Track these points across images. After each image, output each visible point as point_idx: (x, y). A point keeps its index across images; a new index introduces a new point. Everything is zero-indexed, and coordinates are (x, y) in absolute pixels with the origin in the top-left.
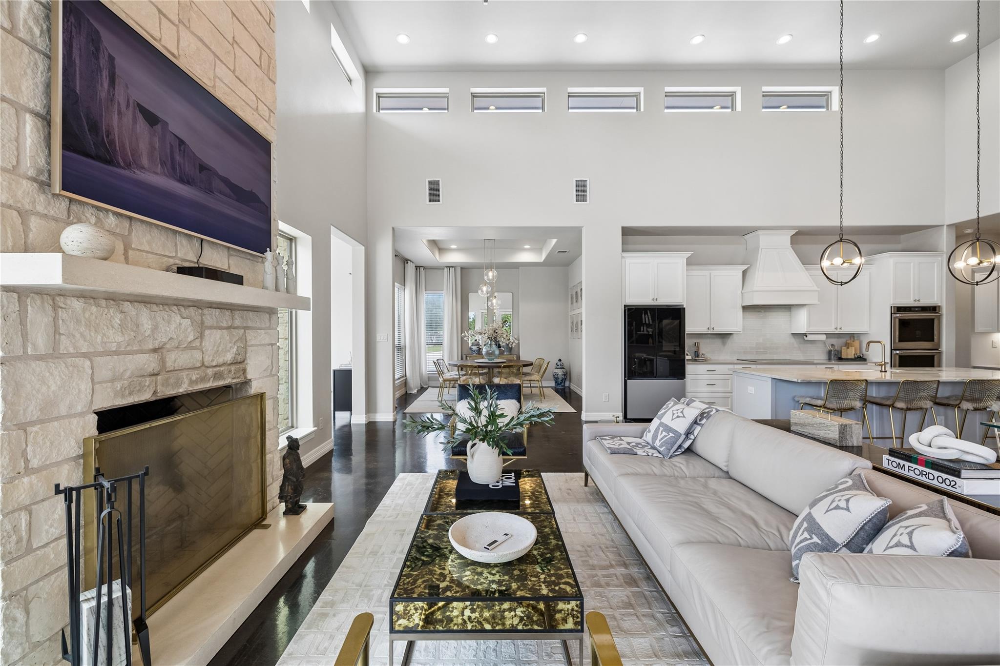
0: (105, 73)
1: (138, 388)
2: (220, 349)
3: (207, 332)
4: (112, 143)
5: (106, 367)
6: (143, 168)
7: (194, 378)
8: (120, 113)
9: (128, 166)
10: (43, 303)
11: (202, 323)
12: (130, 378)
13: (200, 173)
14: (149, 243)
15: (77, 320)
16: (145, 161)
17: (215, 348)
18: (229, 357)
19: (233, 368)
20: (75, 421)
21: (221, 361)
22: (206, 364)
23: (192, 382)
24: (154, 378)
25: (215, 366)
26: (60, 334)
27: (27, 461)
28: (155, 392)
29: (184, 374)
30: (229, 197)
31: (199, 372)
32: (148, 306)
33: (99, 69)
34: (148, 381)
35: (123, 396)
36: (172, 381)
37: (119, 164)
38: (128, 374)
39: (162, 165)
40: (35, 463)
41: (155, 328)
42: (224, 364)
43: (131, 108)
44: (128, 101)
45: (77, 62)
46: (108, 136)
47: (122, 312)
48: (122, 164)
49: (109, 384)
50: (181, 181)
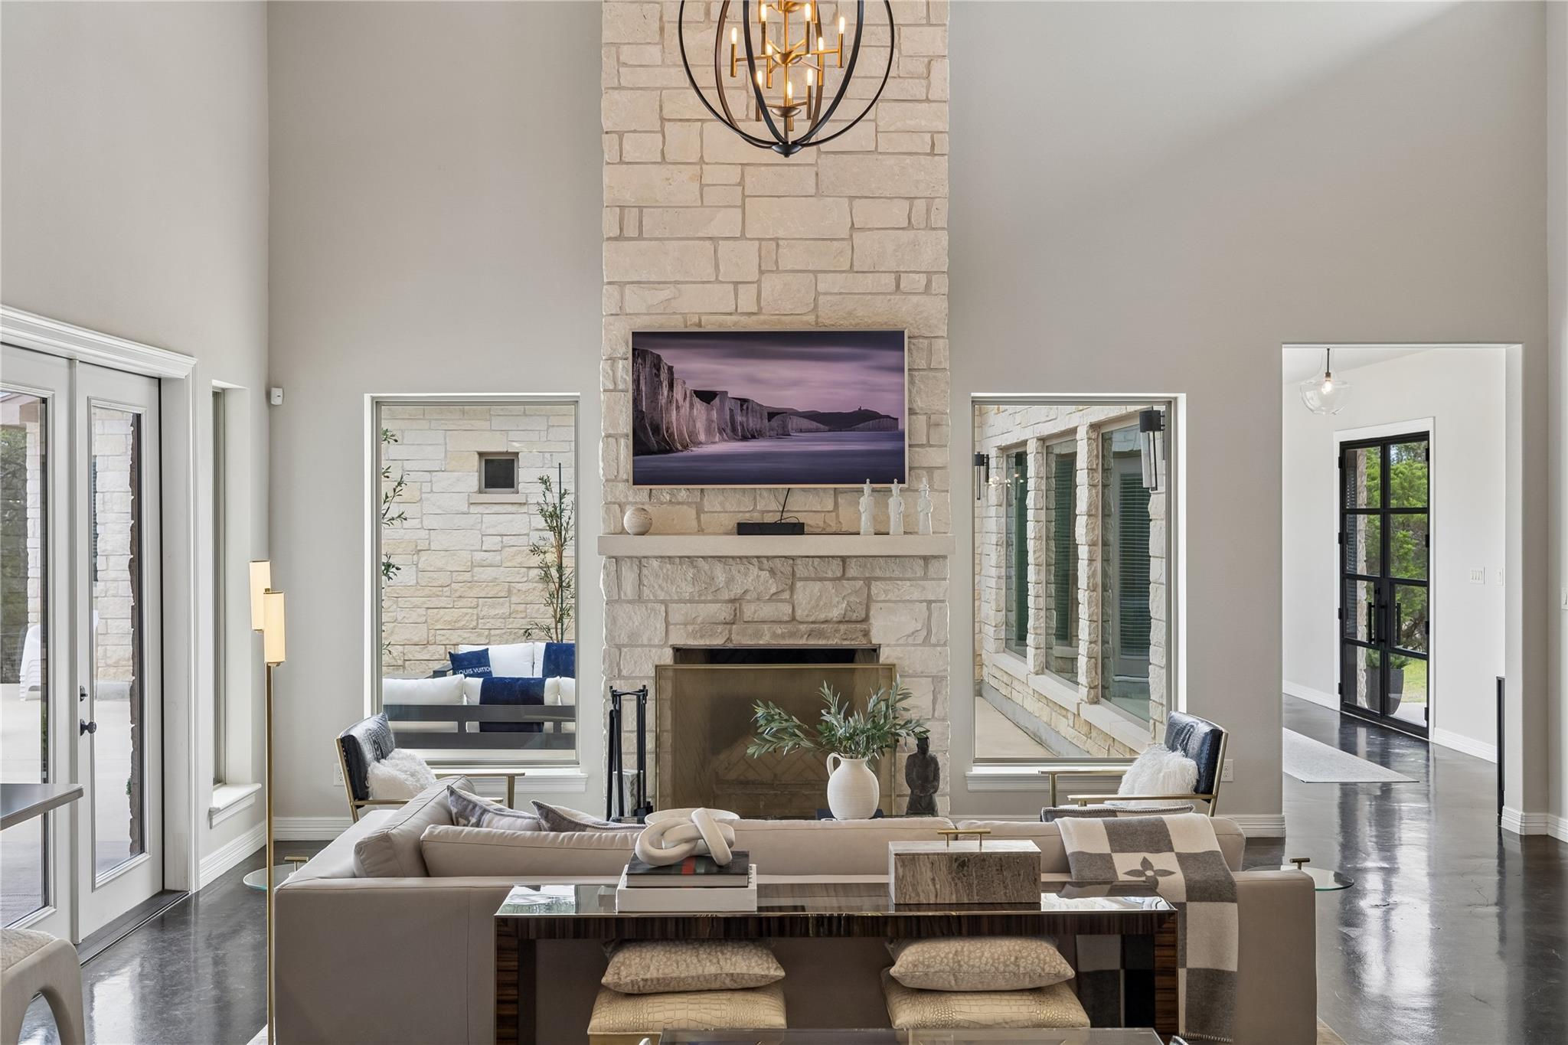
0: (665, 384)
1: (710, 633)
2: (822, 603)
3: (799, 584)
4: (671, 435)
5: (678, 613)
6: (701, 443)
7: (779, 631)
8: (678, 408)
9: (686, 447)
10: (632, 564)
11: (793, 574)
12: (702, 623)
13: (769, 421)
14: (721, 504)
15: (657, 575)
16: (702, 437)
17: (813, 602)
18: (835, 613)
19: (843, 627)
20: (654, 650)
21: (822, 617)
22: (798, 618)
23: (774, 635)
24: (728, 626)
25: (812, 623)
26: (644, 585)
27: (620, 671)
28: (729, 639)
29: (766, 627)
30: (817, 430)
31: (789, 626)
32: (723, 560)
33: (661, 383)
34: (720, 628)
35: (695, 638)
36: (750, 631)
37: (677, 449)
38: (700, 620)
39: (720, 433)
40: (624, 673)
41: (730, 581)
42: (826, 622)
43: (688, 399)
44: (686, 394)
45: (644, 389)
46: (667, 432)
47: (695, 567)
48: (680, 448)
49: (682, 626)
50: (744, 438)
